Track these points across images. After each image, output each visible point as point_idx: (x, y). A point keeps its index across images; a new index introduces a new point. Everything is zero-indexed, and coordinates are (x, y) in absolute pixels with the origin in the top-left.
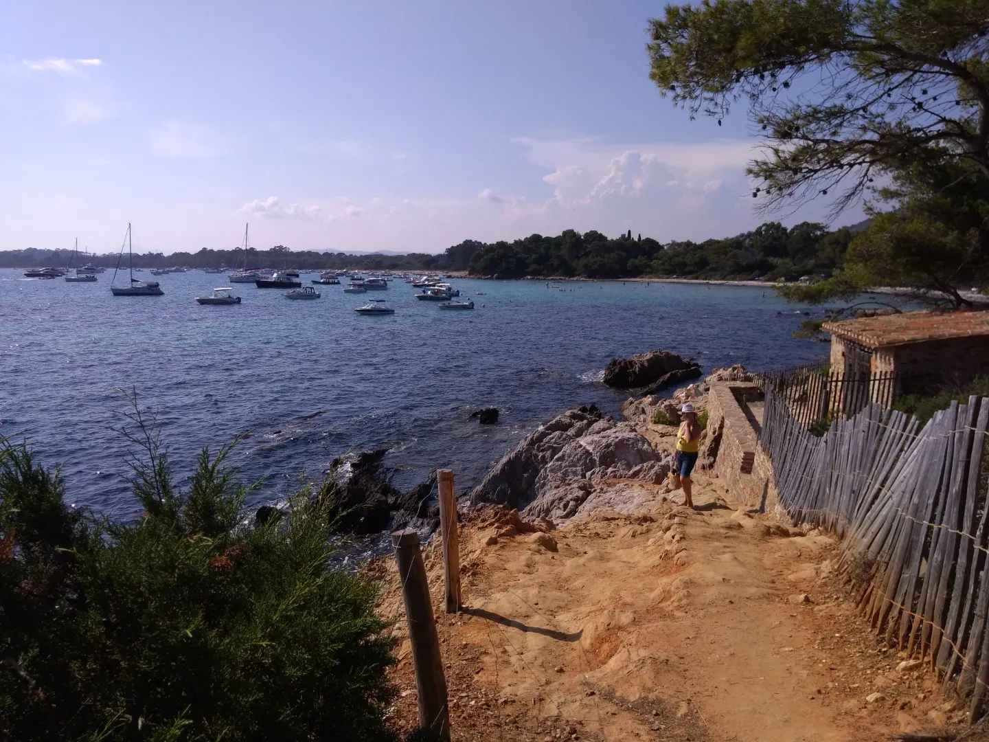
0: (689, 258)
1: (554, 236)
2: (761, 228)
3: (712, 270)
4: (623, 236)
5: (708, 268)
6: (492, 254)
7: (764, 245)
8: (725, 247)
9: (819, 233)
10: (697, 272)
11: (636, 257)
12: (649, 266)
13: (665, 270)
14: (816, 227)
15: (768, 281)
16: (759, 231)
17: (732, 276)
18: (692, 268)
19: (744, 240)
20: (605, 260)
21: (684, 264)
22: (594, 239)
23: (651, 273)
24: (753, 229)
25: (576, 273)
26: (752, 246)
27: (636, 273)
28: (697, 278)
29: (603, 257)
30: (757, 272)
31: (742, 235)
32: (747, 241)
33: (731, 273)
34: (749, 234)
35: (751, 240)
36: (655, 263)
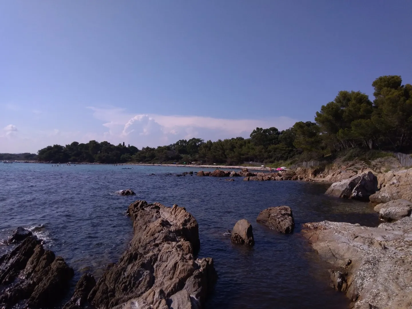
0: (147, 155)
1: (85, 143)
2: (178, 142)
3: (157, 159)
4: (120, 144)
5: (155, 158)
6: (51, 150)
7: (179, 149)
8: (163, 149)
9: (200, 143)
10: (151, 160)
11: (124, 154)
12: (130, 158)
13: (138, 160)
14: (199, 140)
15: (179, 164)
16: (177, 143)
17: (165, 162)
18: (148, 159)
19: (172, 147)
20: (110, 155)
21: (145, 157)
22: (106, 145)
23: (131, 161)
24: (175, 143)
25: (95, 161)
26: (175, 149)
27: (124, 161)
28: (150, 163)
29: (108, 153)
30: (176, 160)
31: (171, 145)
32: (173, 147)
33: (165, 161)
34: (174, 145)
35: (174, 147)
36: (134, 156)
